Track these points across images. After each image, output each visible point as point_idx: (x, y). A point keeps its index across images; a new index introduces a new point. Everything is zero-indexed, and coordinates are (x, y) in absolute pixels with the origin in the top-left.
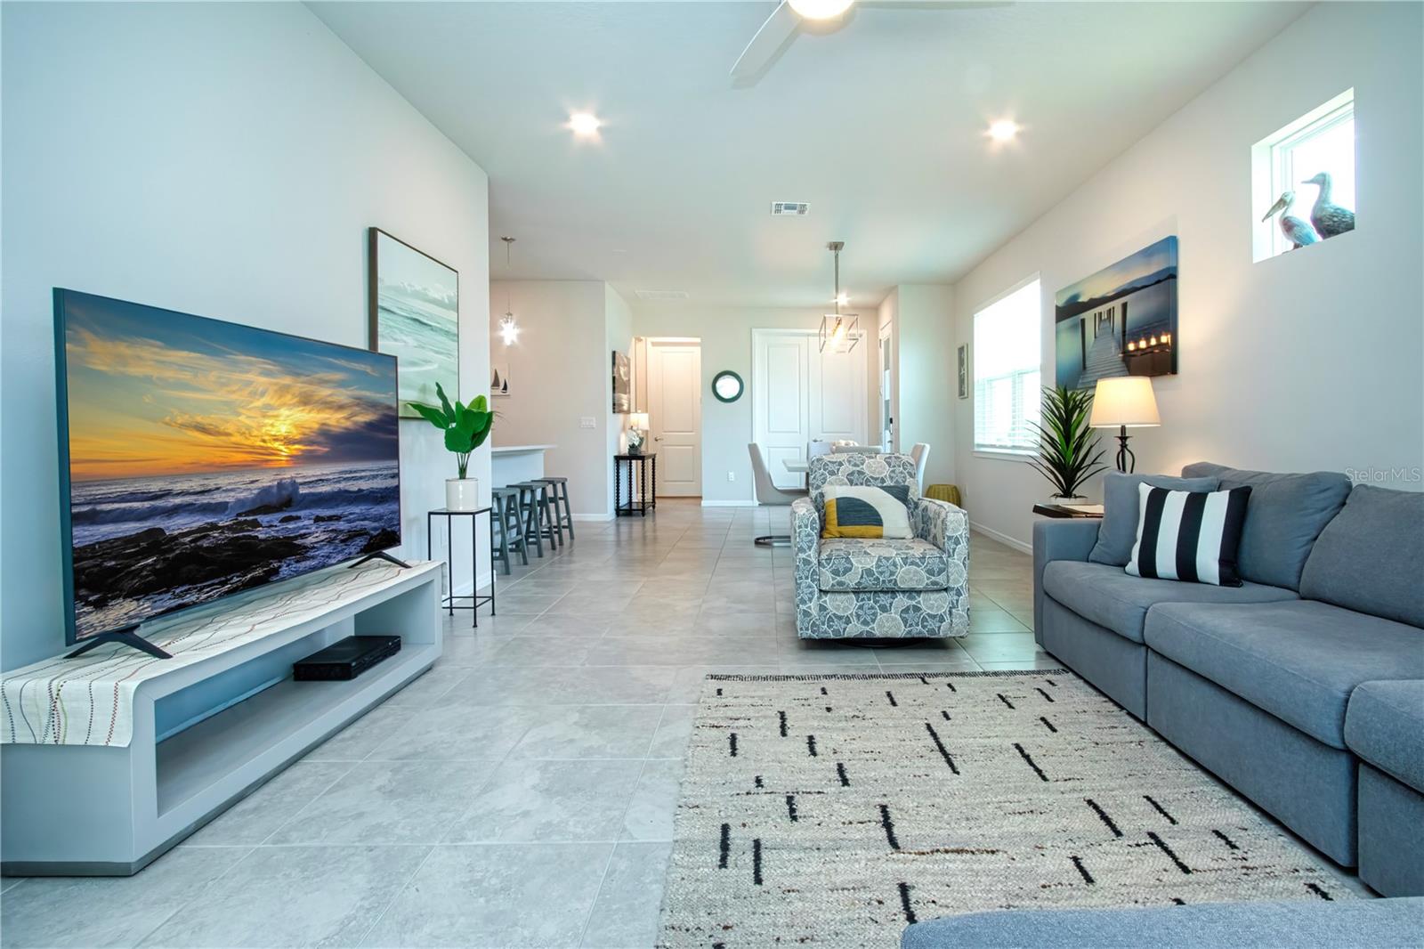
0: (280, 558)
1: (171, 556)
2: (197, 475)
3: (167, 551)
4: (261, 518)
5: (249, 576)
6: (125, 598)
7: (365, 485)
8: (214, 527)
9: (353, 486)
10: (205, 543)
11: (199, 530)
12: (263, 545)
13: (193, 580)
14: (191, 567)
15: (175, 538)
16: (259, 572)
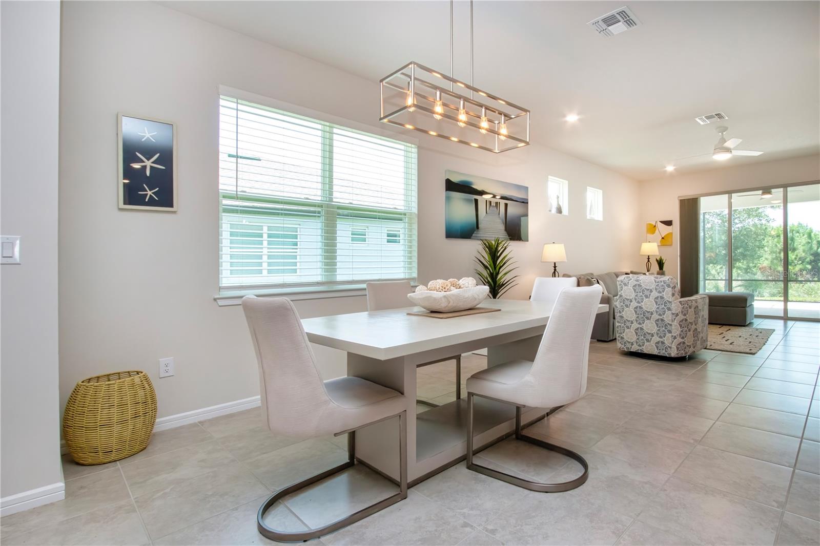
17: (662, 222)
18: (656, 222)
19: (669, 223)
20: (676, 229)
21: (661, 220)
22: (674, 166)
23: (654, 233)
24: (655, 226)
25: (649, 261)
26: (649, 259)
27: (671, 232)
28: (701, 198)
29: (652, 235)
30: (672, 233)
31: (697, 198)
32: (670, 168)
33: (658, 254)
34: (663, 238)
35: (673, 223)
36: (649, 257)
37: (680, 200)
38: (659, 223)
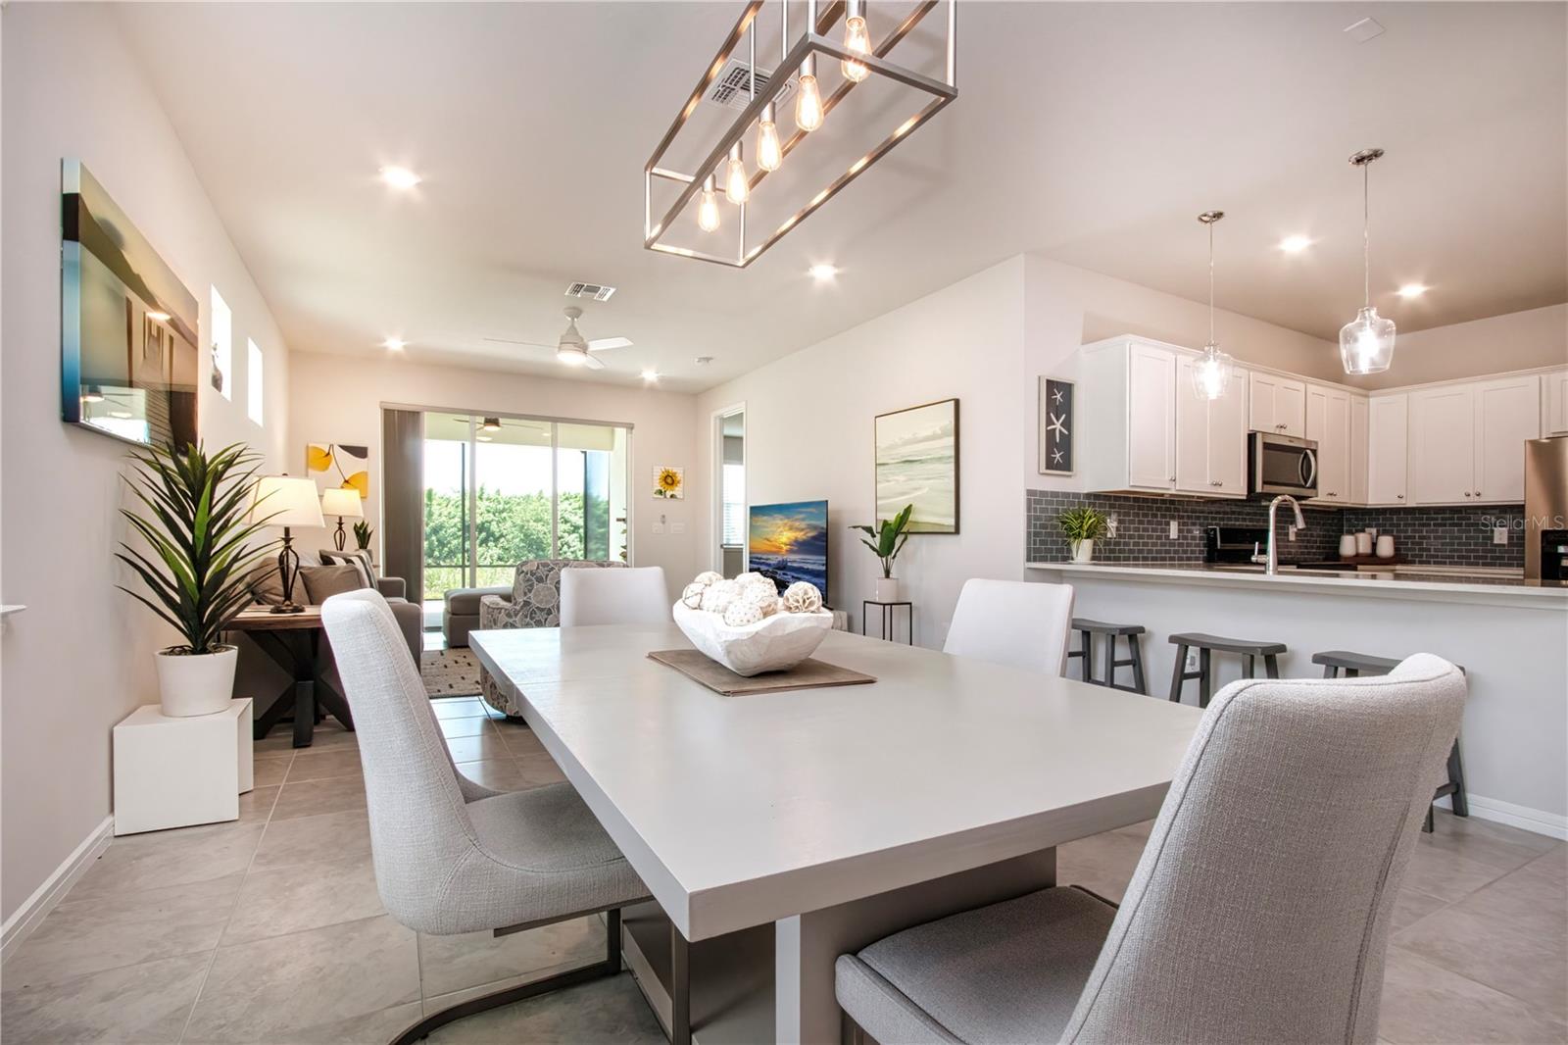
4: (779, 572)
7: (810, 567)
9: (806, 566)
17: (346, 448)
18: (331, 446)
19: (360, 452)
20: (375, 464)
21: (342, 444)
22: (403, 341)
23: (326, 468)
24: (329, 453)
25: (340, 528)
26: (340, 524)
27: (365, 470)
28: (426, 413)
29: (322, 473)
30: (366, 474)
31: (418, 413)
32: (395, 344)
33: (362, 515)
34: (346, 482)
35: (370, 453)
36: (340, 518)
37: (385, 410)
38: (337, 449)
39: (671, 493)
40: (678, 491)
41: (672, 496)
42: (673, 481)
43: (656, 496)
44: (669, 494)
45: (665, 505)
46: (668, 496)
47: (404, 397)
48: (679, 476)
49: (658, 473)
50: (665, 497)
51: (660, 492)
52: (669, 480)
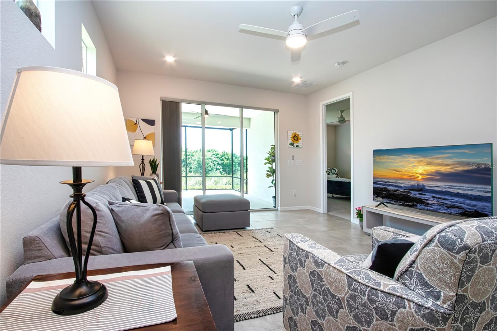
0: (418, 203)
1: (389, 193)
2: (394, 179)
3: (387, 192)
5: (407, 204)
6: (381, 197)
8: (398, 190)
10: (396, 193)
11: (394, 190)
12: (412, 198)
13: (393, 199)
14: (393, 197)
15: (389, 190)
16: (410, 204)
17: (145, 121)
18: (137, 119)
19: (151, 122)
20: (158, 129)
21: (143, 118)
22: (175, 57)
23: (135, 131)
24: (136, 123)
25: (143, 162)
26: (143, 159)
27: (154, 132)
28: (183, 103)
29: (133, 133)
32: (170, 59)
33: (153, 155)
34: (145, 137)
35: (155, 123)
36: (143, 156)
37: (163, 101)
38: (140, 121)
39: (297, 144)
40: (299, 143)
41: (297, 146)
42: (297, 138)
43: (290, 146)
44: (295, 145)
45: (294, 150)
46: (295, 146)
47: (172, 95)
48: (300, 136)
49: (290, 135)
50: (294, 147)
51: (291, 144)
52: (296, 138)
